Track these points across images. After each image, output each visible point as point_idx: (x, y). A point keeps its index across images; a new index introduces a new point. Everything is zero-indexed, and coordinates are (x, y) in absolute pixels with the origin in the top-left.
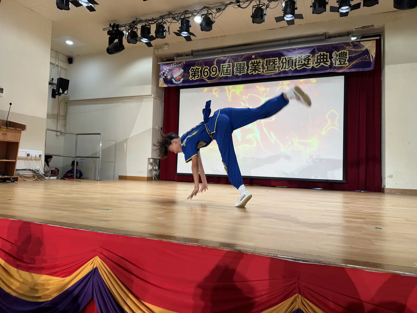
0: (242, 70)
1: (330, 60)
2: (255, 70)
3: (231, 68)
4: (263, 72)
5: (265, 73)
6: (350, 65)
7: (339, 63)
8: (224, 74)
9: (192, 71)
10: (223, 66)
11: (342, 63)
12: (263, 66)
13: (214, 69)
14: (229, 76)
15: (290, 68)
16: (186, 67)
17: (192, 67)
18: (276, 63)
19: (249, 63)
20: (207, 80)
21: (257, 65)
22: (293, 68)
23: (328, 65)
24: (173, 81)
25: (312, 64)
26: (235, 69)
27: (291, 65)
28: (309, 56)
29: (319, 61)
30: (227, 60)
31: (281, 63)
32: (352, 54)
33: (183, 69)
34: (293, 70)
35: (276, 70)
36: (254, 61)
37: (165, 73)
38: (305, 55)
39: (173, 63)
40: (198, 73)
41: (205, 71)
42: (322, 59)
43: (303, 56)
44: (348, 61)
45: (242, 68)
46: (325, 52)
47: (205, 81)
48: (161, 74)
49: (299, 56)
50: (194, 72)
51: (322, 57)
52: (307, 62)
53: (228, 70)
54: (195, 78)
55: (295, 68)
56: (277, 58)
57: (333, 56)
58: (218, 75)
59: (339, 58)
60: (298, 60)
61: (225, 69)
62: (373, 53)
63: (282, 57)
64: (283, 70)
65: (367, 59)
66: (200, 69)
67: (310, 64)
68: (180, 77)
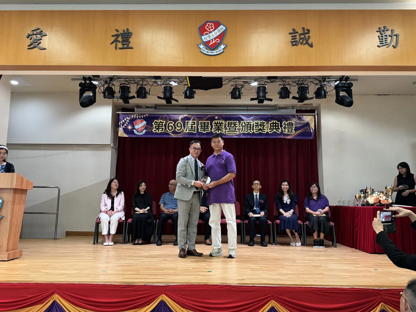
0: (206, 129)
1: (280, 128)
2: (218, 130)
3: (196, 125)
4: (225, 132)
5: (227, 133)
6: (296, 134)
7: (288, 131)
8: (189, 131)
9: (156, 124)
10: (187, 122)
11: (290, 131)
12: (225, 127)
13: (179, 125)
14: (194, 132)
15: (249, 131)
16: (150, 119)
17: (155, 120)
18: (236, 126)
19: (213, 123)
20: (171, 134)
21: (220, 125)
22: (251, 132)
23: (279, 132)
24: (134, 132)
25: (266, 129)
26: (200, 127)
27: (250, 129)
28: (264, 123)
29: (272, 128)
30: (192, 117)
31: (241, 126)
32: (297, 125)
33: (146, 121)
34: (251, 133)
35: (237, 131)
36: (217, 122)
37: (125, 123)
38: (261, 122)
39: (135, 114)
40: (162, 126)
41: (170, 125)
42: (274, 126)
43: (259, 122)
44: (295, 130)
45: (206, 127)
46: (277, 121)
47: (170, 135)
48: (121, 124)
49: (256, 121)
50: (158, 126)
51: (274, 125)
52: (263, 128)
53: (193, 127)
54: (159, 131)
55: (252, 132)
56: (238, 122)
57: (283, 125)
58: (183, 131)
59: (287, 127)
60: (255, 125)
61: (191, 126)
62: (312, 126)
63: (242, 121)
64: (243, 132)
65: (308, 130)
66: (165, 123)
67: (265, 129)
68: (143, 129)
